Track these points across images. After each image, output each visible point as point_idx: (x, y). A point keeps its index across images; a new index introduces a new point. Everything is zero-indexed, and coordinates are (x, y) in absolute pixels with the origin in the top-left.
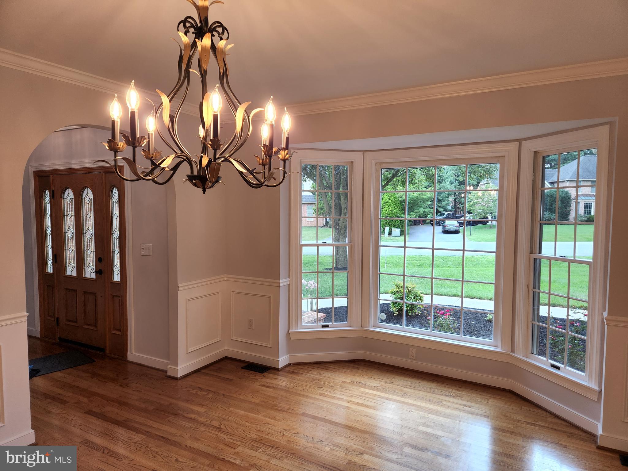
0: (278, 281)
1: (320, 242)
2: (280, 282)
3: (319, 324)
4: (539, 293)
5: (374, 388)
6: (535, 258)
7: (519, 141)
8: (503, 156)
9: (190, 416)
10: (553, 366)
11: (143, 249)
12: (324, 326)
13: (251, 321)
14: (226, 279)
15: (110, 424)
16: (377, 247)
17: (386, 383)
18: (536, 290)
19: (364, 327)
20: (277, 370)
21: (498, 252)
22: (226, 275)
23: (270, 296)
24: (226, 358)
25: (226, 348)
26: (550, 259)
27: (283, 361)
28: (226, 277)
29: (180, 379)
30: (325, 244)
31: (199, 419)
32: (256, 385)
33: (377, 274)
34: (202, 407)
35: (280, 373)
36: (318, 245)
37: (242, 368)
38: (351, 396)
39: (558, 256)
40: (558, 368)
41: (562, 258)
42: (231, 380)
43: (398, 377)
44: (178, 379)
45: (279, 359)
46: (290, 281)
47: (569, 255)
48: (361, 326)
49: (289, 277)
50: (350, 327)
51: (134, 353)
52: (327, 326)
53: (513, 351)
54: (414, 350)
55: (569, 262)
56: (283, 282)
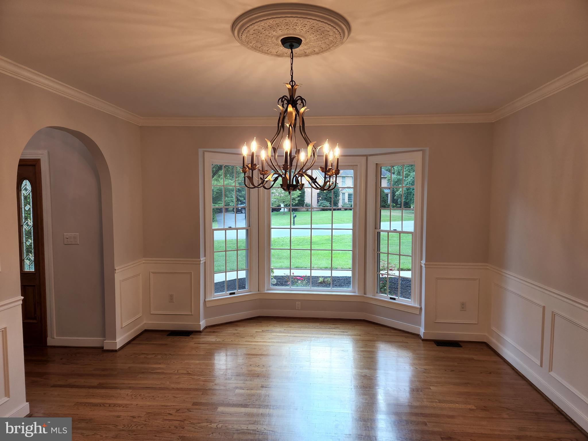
0: (199, 260)
1: (226, 227)
2: (201, 260)
3: (227, 292)
4: (380, 254)
5: (280, 332)
6: (378, 232)
7: (367, 156)
8: (356, 165)
9: (154, 371)
10: (391, 298)
11: (67, 238)
12: (231, 294)
13: (171, 296)
14: (144, 262)
15: (88, 389)
16: (269, 229)
17: (287, 328)
18: (378, 252)
19: (261, 291)
20: (199, 332)
21: (354, 230)
22: (144, 259)
23: (191, 273)
24: (146, 331)
25: (145, 322)
26: (388, 232)
27: (203, 324)
28: (144, 260)
29: (119, 351)
30: (230, 228)
31: (165, 371)
32: (192, 344)
33: (269, 249)
34: (161, 364)
35: (202, 334)
36: (226, 230)
37: (168, 335)
38: (269, 339)
39: (392, 229)
40: (394, 299)
41: (395, 231)
42: (166, 344)
43: (292, 323)
44: (118, 350)
45: (200, 323)
46: (205, 259)
47: (399, 229)
48: (259, 291)
49: (205, 256)
50: (250, 292)
51: (55, 337)
52: (234, 293)
53: (365, 294)
54: (300, 303)
55: (400, 233)
56: (202, 259)
